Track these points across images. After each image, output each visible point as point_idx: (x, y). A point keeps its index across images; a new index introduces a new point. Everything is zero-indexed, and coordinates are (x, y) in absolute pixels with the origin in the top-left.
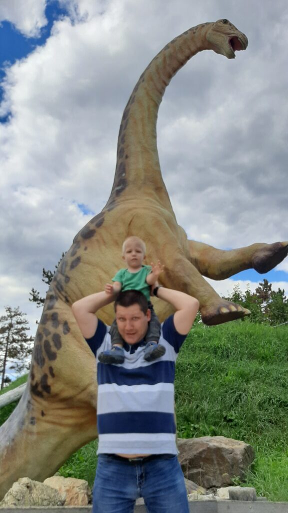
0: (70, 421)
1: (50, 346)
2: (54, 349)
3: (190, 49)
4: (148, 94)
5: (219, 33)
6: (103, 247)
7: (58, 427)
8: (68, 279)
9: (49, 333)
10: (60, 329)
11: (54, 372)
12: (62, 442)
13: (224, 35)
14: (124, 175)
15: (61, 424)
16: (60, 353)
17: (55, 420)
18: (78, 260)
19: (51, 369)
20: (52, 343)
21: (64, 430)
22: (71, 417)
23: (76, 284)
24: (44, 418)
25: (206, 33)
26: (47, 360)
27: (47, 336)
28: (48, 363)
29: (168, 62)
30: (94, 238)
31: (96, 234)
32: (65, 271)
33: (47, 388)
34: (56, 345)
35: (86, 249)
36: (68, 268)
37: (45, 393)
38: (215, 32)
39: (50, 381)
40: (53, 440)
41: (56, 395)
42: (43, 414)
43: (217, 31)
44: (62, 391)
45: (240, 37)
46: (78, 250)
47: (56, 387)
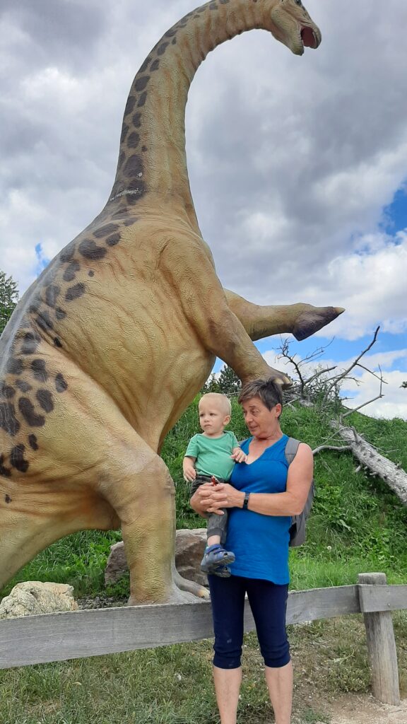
0: (51, 509)
1: (33, 407)
2: (39, 411)
3: (245, 21)
5: (289, 15)
7: (32, 517)
8: (61, 313)
9: (30, 388)
10: (50, 384)
11: (38, 443)
12: (33, 537)
13: (296, 21)
14: (140, 174)
15: (35, 513)
16: (50, 418)
17: (27, 508)
18: (81, 288)
19: (33, 441)
20: (35, 403)
21: (40, 521)
22: (53, 504)
23: (79, 323)
24: (10, 505)
25: (271, 8)
26: (24, 424)
27: (24, 391)
28: (25, 430)
29: (213, 28)
30: (105, 261)
31: (107, 256)
32: (55, 301)
33: (21, 465)
34: (43, 406)
35: (91, 274)
36: (61, 299)
37: (15, 471)
38: (284, 12)
39: (28, 454)
40: (22, 535)
41: (37, 474)
42: (8, 499)
43: (287, 11)
44: (50, 468)
45: (315, 30)
46: (77, 273)
47: (37, 462)
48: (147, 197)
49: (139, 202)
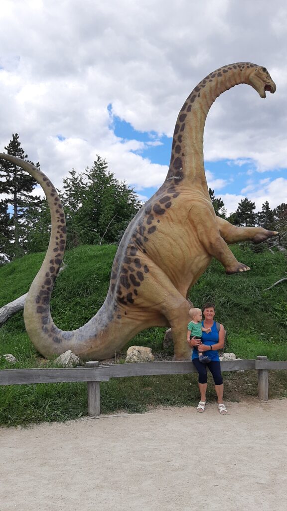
0: (143, 318)
1: (135, 278)
2: (138, 280)
3: (236, 81)
4: (201, 108)
5: (259, 79)
6: (171, 223)
7: (135, 321)
8: (146, 239)
9: (134, 270)
10: (142, 269)
11: (138, 293)
12: (135, 328)
13: (261, 81)
14: (181, 169)
15: (137, 320)
16: (142, 283)
17: (134, 317)
18: (154, 228)
19: (135, 291)
20: (136, 277)
21: (138, 323)
22: (144, 316)
23: (153, 244)
24: (126, 316)
25: (249, 75)
26: (132, 285)
27: (132, 272)
28: (132, 288)
29: (219, 86)
30: (165, 215)
31: (165, 213)
32: (144, 234)
33: (131, 301)
34: (139, 278)
35: (159, 221)
36: (146, 232)
37: (129, 303)
38: (256, 77)
39: (134, 297)
40: (131, 327)
41: (137, 305)
42: (126, 314)
43: (258, 77)
44: (142, 303)
45: (273, 86)
46: (152, 221)
47: (138, 300)
48: (184, 181)
49: (180, 183)
